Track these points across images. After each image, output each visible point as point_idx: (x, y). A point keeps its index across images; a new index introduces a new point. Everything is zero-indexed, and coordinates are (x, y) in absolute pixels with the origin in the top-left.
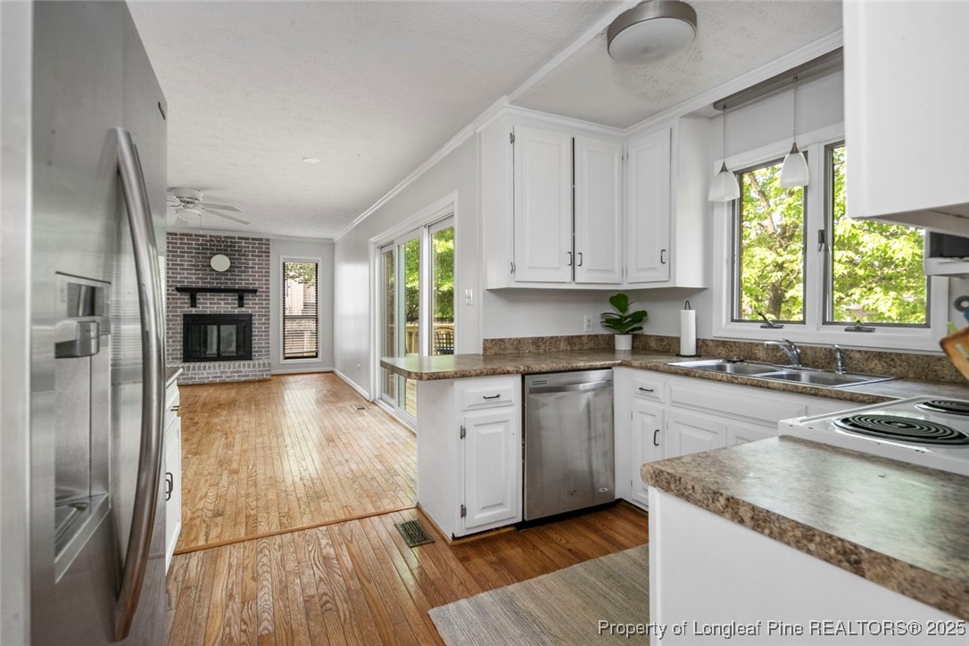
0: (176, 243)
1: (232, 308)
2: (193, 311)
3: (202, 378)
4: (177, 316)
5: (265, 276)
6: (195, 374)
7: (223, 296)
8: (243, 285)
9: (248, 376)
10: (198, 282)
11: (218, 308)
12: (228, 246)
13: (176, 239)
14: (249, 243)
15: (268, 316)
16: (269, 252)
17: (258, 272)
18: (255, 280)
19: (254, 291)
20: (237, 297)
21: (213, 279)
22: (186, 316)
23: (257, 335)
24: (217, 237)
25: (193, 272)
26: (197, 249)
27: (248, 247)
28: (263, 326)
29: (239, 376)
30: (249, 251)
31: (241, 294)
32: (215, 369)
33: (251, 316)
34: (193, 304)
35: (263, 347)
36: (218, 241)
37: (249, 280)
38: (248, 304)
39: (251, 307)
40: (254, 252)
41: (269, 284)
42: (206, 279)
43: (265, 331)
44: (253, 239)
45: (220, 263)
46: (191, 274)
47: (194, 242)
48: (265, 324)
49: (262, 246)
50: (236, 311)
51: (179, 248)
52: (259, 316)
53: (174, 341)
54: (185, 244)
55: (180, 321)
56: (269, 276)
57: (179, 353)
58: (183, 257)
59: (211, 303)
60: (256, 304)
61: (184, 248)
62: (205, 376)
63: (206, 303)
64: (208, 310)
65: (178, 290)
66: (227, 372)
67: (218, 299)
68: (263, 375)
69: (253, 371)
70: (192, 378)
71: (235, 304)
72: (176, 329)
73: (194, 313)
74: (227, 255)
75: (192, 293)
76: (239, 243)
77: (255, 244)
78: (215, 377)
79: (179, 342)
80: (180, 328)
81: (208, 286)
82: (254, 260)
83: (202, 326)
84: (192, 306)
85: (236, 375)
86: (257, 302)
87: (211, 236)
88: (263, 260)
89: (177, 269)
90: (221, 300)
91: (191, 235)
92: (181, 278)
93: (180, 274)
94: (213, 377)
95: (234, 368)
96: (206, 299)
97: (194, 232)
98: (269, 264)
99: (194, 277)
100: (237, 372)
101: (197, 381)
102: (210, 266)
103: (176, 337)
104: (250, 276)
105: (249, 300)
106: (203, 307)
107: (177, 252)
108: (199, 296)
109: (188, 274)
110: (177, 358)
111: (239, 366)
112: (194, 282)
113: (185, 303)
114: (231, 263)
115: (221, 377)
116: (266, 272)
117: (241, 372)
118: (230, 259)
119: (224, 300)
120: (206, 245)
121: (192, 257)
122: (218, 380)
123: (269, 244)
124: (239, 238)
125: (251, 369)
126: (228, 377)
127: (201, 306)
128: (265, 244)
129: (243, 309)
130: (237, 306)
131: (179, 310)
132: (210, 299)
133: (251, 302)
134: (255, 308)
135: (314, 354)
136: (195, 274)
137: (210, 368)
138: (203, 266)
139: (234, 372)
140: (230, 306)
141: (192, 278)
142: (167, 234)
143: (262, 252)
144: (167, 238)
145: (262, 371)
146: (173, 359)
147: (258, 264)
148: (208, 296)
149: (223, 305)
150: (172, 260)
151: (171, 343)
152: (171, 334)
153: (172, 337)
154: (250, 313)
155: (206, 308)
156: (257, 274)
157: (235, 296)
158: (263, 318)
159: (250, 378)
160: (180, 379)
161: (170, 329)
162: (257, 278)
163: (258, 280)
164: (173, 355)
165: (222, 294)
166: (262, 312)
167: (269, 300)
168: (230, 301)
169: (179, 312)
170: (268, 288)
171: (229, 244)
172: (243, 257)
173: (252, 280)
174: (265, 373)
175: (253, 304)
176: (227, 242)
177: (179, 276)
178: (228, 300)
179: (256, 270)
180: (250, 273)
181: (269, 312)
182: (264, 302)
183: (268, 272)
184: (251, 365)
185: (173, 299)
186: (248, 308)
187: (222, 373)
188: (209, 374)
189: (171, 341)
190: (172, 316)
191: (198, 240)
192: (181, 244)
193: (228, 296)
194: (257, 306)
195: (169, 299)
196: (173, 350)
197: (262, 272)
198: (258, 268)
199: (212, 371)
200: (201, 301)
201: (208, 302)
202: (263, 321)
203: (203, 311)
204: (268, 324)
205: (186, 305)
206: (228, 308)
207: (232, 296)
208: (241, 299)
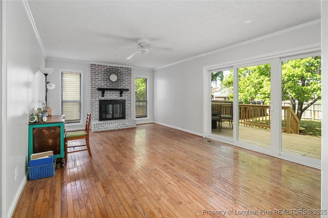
0: (96, 69)
1: (118, 97)
2: (103, 98)
3: (111, 128)
4: (96, 101)
5: (130, 84)
6: (108, 126)
7: (114, 92)
8: (121, 87)
9: (128, 126)
10: (104, 86)
11: (112, 97)
12: (116, 71)
13: (96, 67)
14: (124, 70)
15: (131, 100)
16: (131, 74)
17: (127, 82)
18: (126, 85)
20: (119, 93)
21: (111, 85)
22: (101, 101)
23: (127, 109)
24: (112, 67)
25: (103, 81)
26: (104, 72)
27: (123, 71)
28: (129, 105)
29: (125, 126)
30: (124, 73)
31: (121, 91)
32: (116, 123)
33: (125, 101)
34: (103, 96)
35: (129, 114)
36: (112, 69)
37: (123, 85)
38: (123, 95)
39: (125, 96)
40: (126, 73)
41: (131, 87)
42: (108, 84)
43: (130, 107)
44: (125, 68)
45: (114, 78)
46: (102, 82)
47: (103, 69)
48: (129, 104)
49: (128, 71)
50: (119, 98)
51: (97, 71)
52: (128, 100)
53: (95, 112)
54: (99, 69)
55: (98, 103)
56: (131, 84)
57: (97, 116)
58: (99, 75)
59: (109, 95)
60: (126, 95)
61: (99, 71)
63: (108, 95)
64: (108, 98)
65: (98, 89)
67: (112, 93)
70: (107, 128)
71: (118, 95)
72: (96, 106)
73: (103, 99)
74: (115, 74)
75: (103, 91)
76: (120, 69)
77: (126, 70)
78: (116, 127)
79: (97, 112)
81: (109, 88)
82: (125, 77)
84: (102, 97)
85: (124, 126)
87: (109, 66)
88: (129, 77)
89: (96, 80)
90: (113, 93)
91: (102, 66)
92: (98, 84)
93: (97, 82)
95: (123, 123)
96: (108, 93)
97: (103, 64)
98: (131, 79)
99: (103, 84)
101: (109, 129)
102: (110, 79)
103: (96, 110)
104: (124, 83)
105: (124, 94)
106: (106, 97)
107: (96, 73)
109: (101, 82)
110: (96, 119)
111: (125, 122)
112: (103, 86)
113: (99, 95)
114: (118, 78)
117: (125, 124)
118: (117, 76)
119: (114, 93)
120: (108, 70)
121: (102, 75)
122: (117, 128)
124: (120, 67)
125: (129, 123)
126: (121, 127)
127: (106, 96)
128: (130, 70)
129: (122, 98)
130: (119, 96)
131: (97, 98)
132: (109, 93)
134: (126, 97)
136: (104, 82)
137: (114, 123)
138: (107, 79)
139: (123, 125)
140: (117, 96)
141: (102, 84)
142: (91, 65)
143: (128, 73)
144: (91, 67)
145: (133, 124)
146: (95, 119)
147: (127, 79)
148: (108, 92)
149: (114, 96)
150: (94, 76)
151: (94, 113)
152: (94, 109)
153: (94, 110)
154: (124, 99)
155: (108, 97)
156: (127, 83)
157: (118, 92)
158: (129, 101)
159: (129, 127)
160: (102, 128)
161: (94, 106)
162: (127, 84)
163: (127, 85)
164: (95, 117)
165: (114, 91)
166: (128, 99)
167: (131, 94)
168: (117, 94)
169: (97, 99)
170: (131, 89)
171: (116, 70)
172: (122, 76)
173: (125, 85)
174: (134, 125)
175: (125, 95)
176: (116, 69)
177: (97, 83)
178: (116, 93)
179: (126, 81)
180: (124, 82)
181: (131, 99)
182: (129, 95)
183: (131, 82)
184: (129, 121)
185: (95, 93)
186: (123, 97)
187: (118, 125)
188: (113, 126)
189: (94, 111)
190: (95, 101)
191: (104, 68)
192: (98, 69)
193: (116, 92)
194: (127, 96)
195: (93, 93)
196: (95, 116)
197: (128, 82)
198: (127, 80)
199: (114, 124)
200: (106, 94)
201: (108, 94)
202: (129, 103)
203: (106, 99)
204: (131, 104)
205: (100, 96)
206: (116, 97)
207: (117, 92)
208: (121, 93)
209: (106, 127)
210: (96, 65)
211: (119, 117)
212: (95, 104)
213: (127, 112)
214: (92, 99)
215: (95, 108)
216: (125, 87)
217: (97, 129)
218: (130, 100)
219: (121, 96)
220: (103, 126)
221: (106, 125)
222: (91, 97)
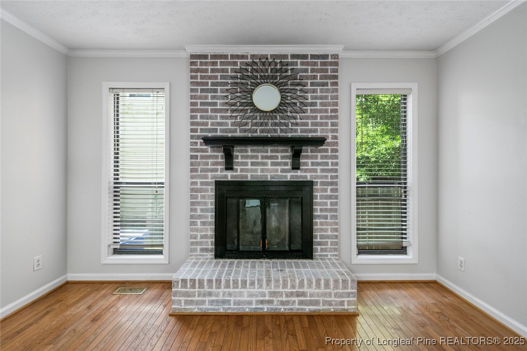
0: (206, 71)
1: (283, 171)
2: (229, 176)
4: (207, 184)
5: (331, 117)
6: (230, 294)
7: (269, 150)
8: (298, 132)
9: (317, 303)
10: (235, 131)
11: (262, 170)
12: (277, 70)
13: (206, 64)
14: (307, 64)
15: (336, 184)
16: (336, 77)
17: (321, 111)
18: (316, 124)
19: (319, 142)
20: (289, 154)
21: (256, 124)
22: (219, 185)
23: (318, 216)
24: (261, 57)
25: (229, 114)
26: (232, 78)
27: (306, 71)
28: (329, 201)
29: (301, 303)
30: (307, 78)
31: (297, 147)
32: (261, 286)
33: (311, 184)
34: (229, 166)
35: (328, 237)
36: (264, 64)
37: (306, 124)
38: (306, 164)
39: (311, 168)
40: (315, 77)
41: (336, 131)
42: (246, 124)
43: (331, 210)
44: (313, 57)
45: (267, 97)
46: (226, 117)
47: (229, 67)
48: (330, 197)
49: (327, 67)
50: (289, 176)
51: (210, 78)
52: (323, 183)
53: (203, 223)
54: (217, 71)
55: (210, 193)
56: (336, 117)
57: (209, 241)
58: (215, 91)
59: (253, 164)
60: (318, 164)
61: (216, 77)
62: (245, 298)
63: (246, 164)
64: (249, 174)
65: (207, 141)
66: (280, 294)
67: (263, 157)
68: (342, 303)
69: (325, 295)
70: (224, 302)
71: (286, 164)
72: (205, 204)
73: (229, 179)
74: (276, 84)
75: (228, 147)
76: (292, 64)
77: (315, 64)
78: (262, 302)
79: (210, 224)
80: (210, 203)
81: (249, 135)
82: (314, 91)
83: (241, 200)
84: (227, 169)
85: (296, 299)
86: (319, 160)
87: (253, 56)
88: (327, 91)
89: (207, 111)
90: (267, 157)
91: (226, 57)
92: (212, 124)
93: (211, 118)
94: (258, 302)
95: (293, 287)
96: (247, 157)
98: (337, 97)
99: (229, 121)
100: (298, 295)
102: (252, 104)
103: (206, 217)
104: (308, 118)
105: (307, 157)
106: (242, 170)
107: (207, 84)
108: (238, 152)
109: (222, 117)
110: (207, 250)
112: (231, 131)
113: (217, 164)
114: (282, 97)
115: (270, 302)
116: (332, 111)
117: (303, 294)
118: (281, 91)
119: (271, 157)
120: (247, 70)
121: (227, 90)
122: (265, 308)
123: (336, 64)
124: (294, 56)
125: (322, 290)
126: (282, 303)
127: (239, 168)
128: (331, 64)
129: (299, 173)
130: (289, 167)
131: (210, 174)
132: (252, 157)
133: (309, 161)
134: (315, 171)
136: (231, 117)
138: (242, 104)
139: (292, 294)
140: (279, 168)
141: (227, 124)
142: (193, 56)
143: (326, 77)
144: (192, 64)
145: (341, 296)
146: (202, 250)
147: (321, 98)
148: (249, 150)
149: (269, 167)
150: (200, 98)
151: (199, 226)
152: (199, 213)
153: (200, 217)
154: (309, 179)
155: (247, 170)
156: (319, 115)
157: (287, 151)
158: (329, 188)
159: (321, 307)
160: (203, 302)
161: (199, 203)
162: (319, 120)
163: (321, 124)
164: (201, 243)
165: (269, 148)
166: (326, 177)
167: (336, 157)
168: (279, 160)
169: (210, 178)
170: (335, 137)
171: (278, 67)
172: (298, 88)
173: (312, 124)
174: (346, 299)
175: (313, 164)
176: (276, 64)
177: (210, 121)
178: (277, 157)
179: (318, 107)
180: (309, 114)
181: (337, 177)
182: (330, 161)
183: (336, 111)
184: (322, 282)
185: (202, 157)
186: (306, 171)
187: (273, 294)
188: (251, 295)
189: (199, 221)
190: (202, 183)
191: (235, 64)
192: (213, 71)
193: (277, 151)
194: (319, 168)
195: (196, 157)
196: (202, 237)
197: (326, 111)
198: (321, 104)
199: (256, 290)
200: (240, 160)
201: (249, 161)
202: (329, 193)
203: (242, 176)
204: (336, 197)
205: (219, 167)
206: (277, 171)
207: (282, 151)
208: (296, 155)
209: (221, 298)
210: (205, 57)
211: (287, 248)
212: (203, 197)
213: (321, 228)
214: (192, 177)
215: (202, 210)
216: (311, 131)
217: (186, 302)
218: (332, 184)
219: (296, 167)
220: (210, 294)
221: (219, 286)
222: (192, 170)
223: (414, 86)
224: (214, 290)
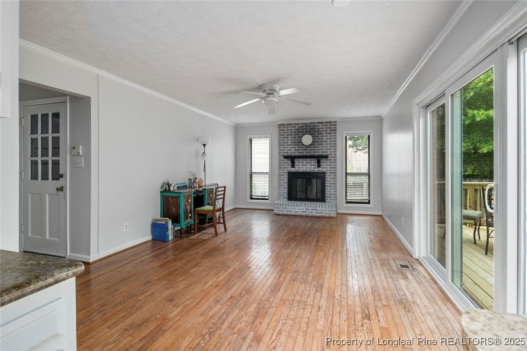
0: (284, 130)
1: (314, 168)
2: (293, 170)
3: (295, 212)
4: (285, 173)
5: (334, 146)
6: (292, 209)
7: (308, 160)
8: (320, 153)
9: (322, 213)
10: (295, 153)
11: (306, 168)
12: (312, 129)
13: (284, 127)
14: (324, 126)
16: (336, 130)
17: (329, 144)
18: (327, 149)
19: (326, 157)
20: (316, 161)
21: (303, 150)
22: (289, 173)
23: (328, 186)
24: (305, 124)
26: (294, 132)
27: (323, 128)
28: (332, 180)
29: (316, 213)
30: (324, 131)
31: (319, 159)
32: (302, 206)
33: (324, 173)
34: (293, 166)
35: (332, 194)
36: (306, 126)
37: (323, 149)
38: (323, 165)
39: (325, 167)
40: (327, 131)
41: (336, 152)
42: (300, 150)
43: (333, 184)
44: (326, 123)
45: (307, 140)
46: (292, 148)
47: (293, 128)
48: (333, 178)
49: (331, 126)
50: (316, 170)
51: (286, 133)
52: (330, 173)
53: (283, 188)
54: (289, 130)
55: (286, 176)
56: (336, 146)
57: (285, 194)
58: (288, 138)
59: (302, 165)
60: (328, 165)
61: (288, 132)
62: (297, 210)
63: (300, 165)
65: (285, 157)
66: (309, 209)
67: (306, 163)
68: (331, 214)
69: (324, 210)
70: (290, 211)
71: (315, 165)
72: (284, 180)
73: (293, 171)
74: (310, 134)
75: (292, 159)
76: (318, 126)
77: (327, 125)
78: (303, 212)
79: (286, 188)
80: (286, 180)
81: (301, 154)
82: (326, 136)
83: (297, 179)
85: (315, 211)
86: (328, 164)
87: (302, 124)
88: (332, 136)
89: (285, 145)
90: (308, 163)
91: (292, 124)
92: (287, 150)
93: (286, 148)
94: (301, 212)
95: (313, 207)
96: (300, 163)
97: (293, 122)
98: (336, 138)
99: (293, 149)
100: (315, 210)
101: (293, 213)
102: (301, 142)
103: (284, 185)
104: (324, 147)
105: (323, 162)
106: (298, 168)
107: (285, 135)
108: (296, 161)
109: (290, 148)
110: (285, 198)
111: (316, 207)
112: (294, 153)
113: (289, 165)
114: (313, 139)
115: (306, 212)
116: (334, 144)
117: (317, 210)
118: (313, 137)
119: (309, 163)
120: (300, 129)
121: (292, 137)
122: (304, 214)
123: (336, 125)
124: (318, 123)
126: (310, 212)
128: (333, 125)
129: (320, 169)
130: (316, 166)
131: (286, 169)
132: (302, 163)
133: (325, 164)
134: (327, 168)
135: (367, 201)
136: (294, 147)
137: (300, 206)
138: (298, 142)
139: (313, 209)
140: (312, 167)
141: (292, 150)
142: (280, 125)
143: (331, 130)
144: (279, 128)
145: (330, 211)
146: (283, 198)
147: (329, 139)
148: (301, 160)
149: (308, 166)
150: (282, 140)
151: (282, 189)
152: (282, 184)
153: (282, 185)
154: (324, 171)
155: (300, 168)
156: (328, 146)
157: (315, 160)
158: (333, 175)
159: (323, 215)
160: (284, 211)
161: (282, 180)
163: (329, 149)
164: (283, 195)
165: (309, 159)
166: (331, 170)
167: (336, 162)
168: (313, 164)
169: (286, 171)
170: (335, 154)
171: (312, 127)
172: (320, 135)
174: (332, 212)
175: (326, 165)
176: (311, 126)
177: (286, 149)
178: (312, 163)
180: (324, 145)
181: (336, 170)
182: (333, 164)
183: (336, 144)
184: (324, 206)
185: (283, 163)
186: (323, 168)
187: (306, 209)
188: (299, 209)
189: (282, 187)
190: (283, 173)
191: (295, 127)
192: (287, 130)
193: (312, 160)
194: (328, 167)
195: (281, 163)
196: (283, 193)
197: (332, 144)
198: (329, 141)
199: (301, 208)
200: (297, 164)
201: (301, 164)
202: (332, 177)
203: (298, 170)
204: (336, 178)
205: (289, 167)
206: (311, 168)
207: (314, 160)
208: (319, 162)
209: (289, 210)
210: (284, 125)
211: (315, 198)
212: (283, 178)
213: (328, 191)
214: (279, 170)
215: (283, 183)
216: (325, 152)
217: (278, 211)
218: (334, 173)
219: (319, 166)
220: (286, 208)
221: (289, 206)
222: (279, 168)
223: (371, 132)
224: (287, 207)
